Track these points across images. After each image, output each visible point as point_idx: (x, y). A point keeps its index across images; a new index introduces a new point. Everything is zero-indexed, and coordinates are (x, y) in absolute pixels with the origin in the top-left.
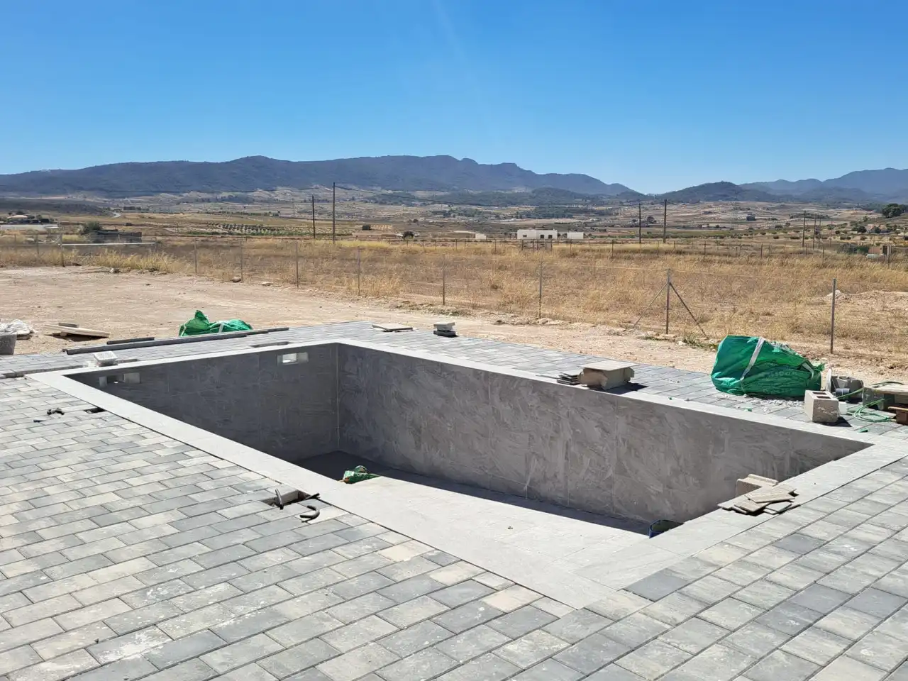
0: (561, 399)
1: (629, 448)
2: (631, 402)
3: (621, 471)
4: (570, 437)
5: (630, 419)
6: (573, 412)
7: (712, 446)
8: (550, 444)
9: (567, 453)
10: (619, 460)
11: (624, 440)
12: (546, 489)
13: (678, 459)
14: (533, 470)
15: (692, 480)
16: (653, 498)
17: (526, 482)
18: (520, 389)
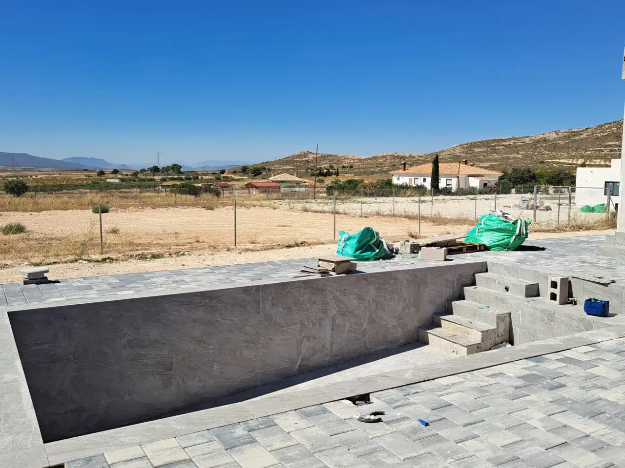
0: (328, 288)
1: (377, 305)
2: (378, 275)
3: (372, 322)
4: (335, 312)
5: (377, 286)
6: (338, 294)
7: (422, 287)
8: (320, 324)
9: (333, 326)
10: (370, 315)
11: (373, 301)
12: (314, 361)
13: (405, 301)
14: (304, 351)
15: (413, 309)
16: (391, 330)
17: (297, 363)
18: (292, 290)
